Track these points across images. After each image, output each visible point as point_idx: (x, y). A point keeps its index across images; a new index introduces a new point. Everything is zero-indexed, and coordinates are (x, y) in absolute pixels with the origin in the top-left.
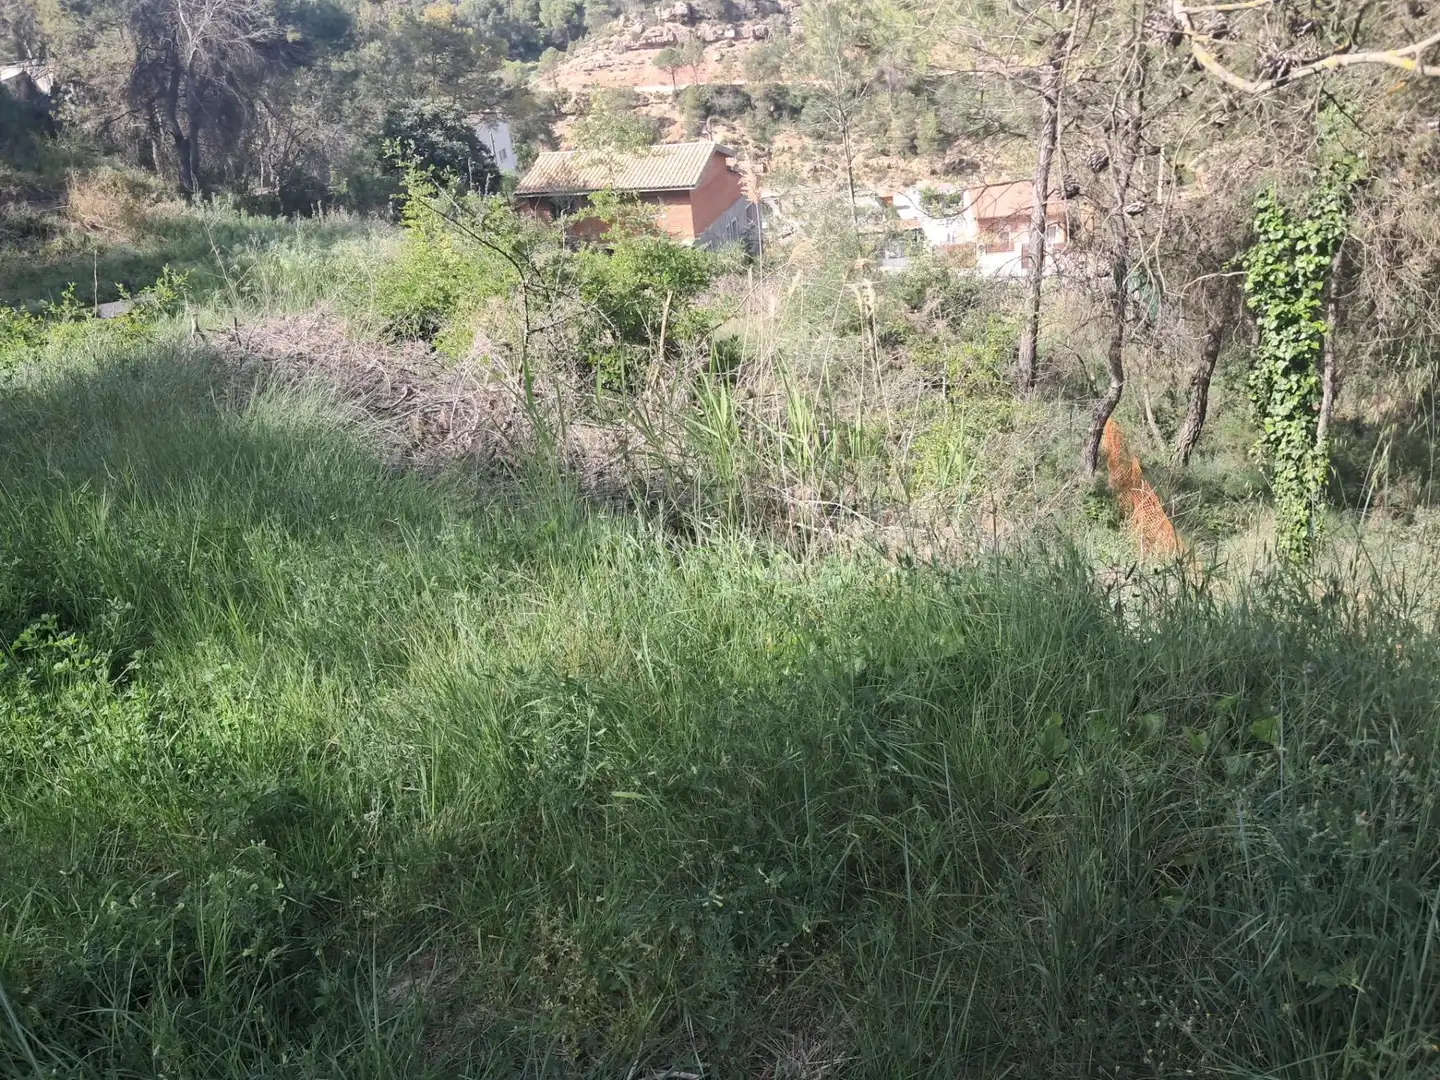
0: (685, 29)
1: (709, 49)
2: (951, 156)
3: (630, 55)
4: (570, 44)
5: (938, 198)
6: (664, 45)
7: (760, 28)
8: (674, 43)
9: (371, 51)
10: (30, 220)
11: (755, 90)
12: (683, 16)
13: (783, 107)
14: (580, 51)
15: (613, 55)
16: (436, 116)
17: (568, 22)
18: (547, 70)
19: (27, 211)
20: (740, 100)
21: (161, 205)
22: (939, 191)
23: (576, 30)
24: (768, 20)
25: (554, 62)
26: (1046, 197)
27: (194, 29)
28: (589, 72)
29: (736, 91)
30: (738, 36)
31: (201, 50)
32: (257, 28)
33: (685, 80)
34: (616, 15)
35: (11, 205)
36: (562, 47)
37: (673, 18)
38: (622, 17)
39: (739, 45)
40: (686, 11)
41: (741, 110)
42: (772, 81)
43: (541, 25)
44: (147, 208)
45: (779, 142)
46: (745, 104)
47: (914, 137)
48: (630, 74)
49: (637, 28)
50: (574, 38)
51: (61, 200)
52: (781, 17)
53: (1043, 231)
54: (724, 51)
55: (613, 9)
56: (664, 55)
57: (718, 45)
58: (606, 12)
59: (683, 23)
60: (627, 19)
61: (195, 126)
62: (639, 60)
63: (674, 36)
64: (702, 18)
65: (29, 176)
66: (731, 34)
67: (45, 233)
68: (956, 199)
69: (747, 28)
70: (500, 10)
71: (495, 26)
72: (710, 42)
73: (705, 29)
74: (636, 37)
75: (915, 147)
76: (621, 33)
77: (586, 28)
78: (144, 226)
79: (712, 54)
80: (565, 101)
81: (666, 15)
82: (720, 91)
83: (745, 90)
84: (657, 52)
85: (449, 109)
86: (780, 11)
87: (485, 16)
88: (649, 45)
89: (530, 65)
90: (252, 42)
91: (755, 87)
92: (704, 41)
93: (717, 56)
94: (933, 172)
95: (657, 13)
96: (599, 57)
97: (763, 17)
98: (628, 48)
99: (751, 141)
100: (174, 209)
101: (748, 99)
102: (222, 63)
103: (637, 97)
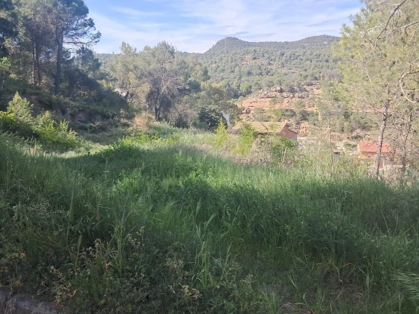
0: (279, 94)
1: (285, 99)
2: (354, 134)
3: (263, 99)
4: (247, 96)
5: (350, 145)
6: (272, 97)
7: (300, 95)
8: (275, 97)
9: (203, 93)
10: (126, 123)
11: (297, 111)
12: (279, 90)
13: (305, 116)
14: (249, 97)
15: (258, 99)
16: (214, 110)
17: (247, 90)
18: (240, 102)
19: (126, 121)
20: (292, 113)
21: (154, 123)
22: (350, 143)
23: (249, 92)
24: (303, 93)
25: (242, 100)
26: (382, 139)
27: (165, 85)
28: (251, 103)
29: (292, 111)
30: (293, 97)
31: (166, 90)
32: (180, 85)
33: (277, 107)
34: (260, 89)
35: (122, 119)
36: (245, 96)
37: (276, 91)
38: (262, 90)
39: (294, 99)
40: (280, 89)
41: (292, 116)
42: (303, 109)
43: (240, 90)
44: (151, 123)
45: (302, 125)
46: (293, 114)
47: (343, 128)
48: (262, 104)
49: (266, 93)
50: (248, 94)
51: (133, 119)
52: (307, 93)
53: (381, 147)
54: (289, 100)
55: (260, 87)
56: (273, 100)
57: (288, 98)
58: (258, 88)
59: (278, 92)
60: (263, 90)
61: (160, 106)
62: (265, 101)
63: (276, 95)
64: (284, 91)
65: (127, 113)
66: (292, 96)
67: (128, 126)
68: (355, 146)
69: (297, 95)
70: (229, 86)
71: (228, 90)
72: (286, 98)
73: (285, 94)
74: (265, 95)
75: (343, 130)
76: (261, 94)
77: (252, 92)
78: (150, 127)
79: (286, 100)
80: (243, 110)
81: (274, 90)
82: (287, 110)
83: (294, 111)
84: (270, 99)
85: (218, 108)
86: (306, 91)
87: (226, 87)
88: (268, 97)
89: (235, 100)
90: (178, 89)
91: (297, 110)
92: (284, 97)
93: (287, 101)
94: (348, 138)
95: (272, 89)
96: (254, 99)
97: (301, 92)
98: (262, 98)
99: (294, 124)
100: (157, 124)
101: (295, 113)
102: (170, 93)
103: (263, 110)
